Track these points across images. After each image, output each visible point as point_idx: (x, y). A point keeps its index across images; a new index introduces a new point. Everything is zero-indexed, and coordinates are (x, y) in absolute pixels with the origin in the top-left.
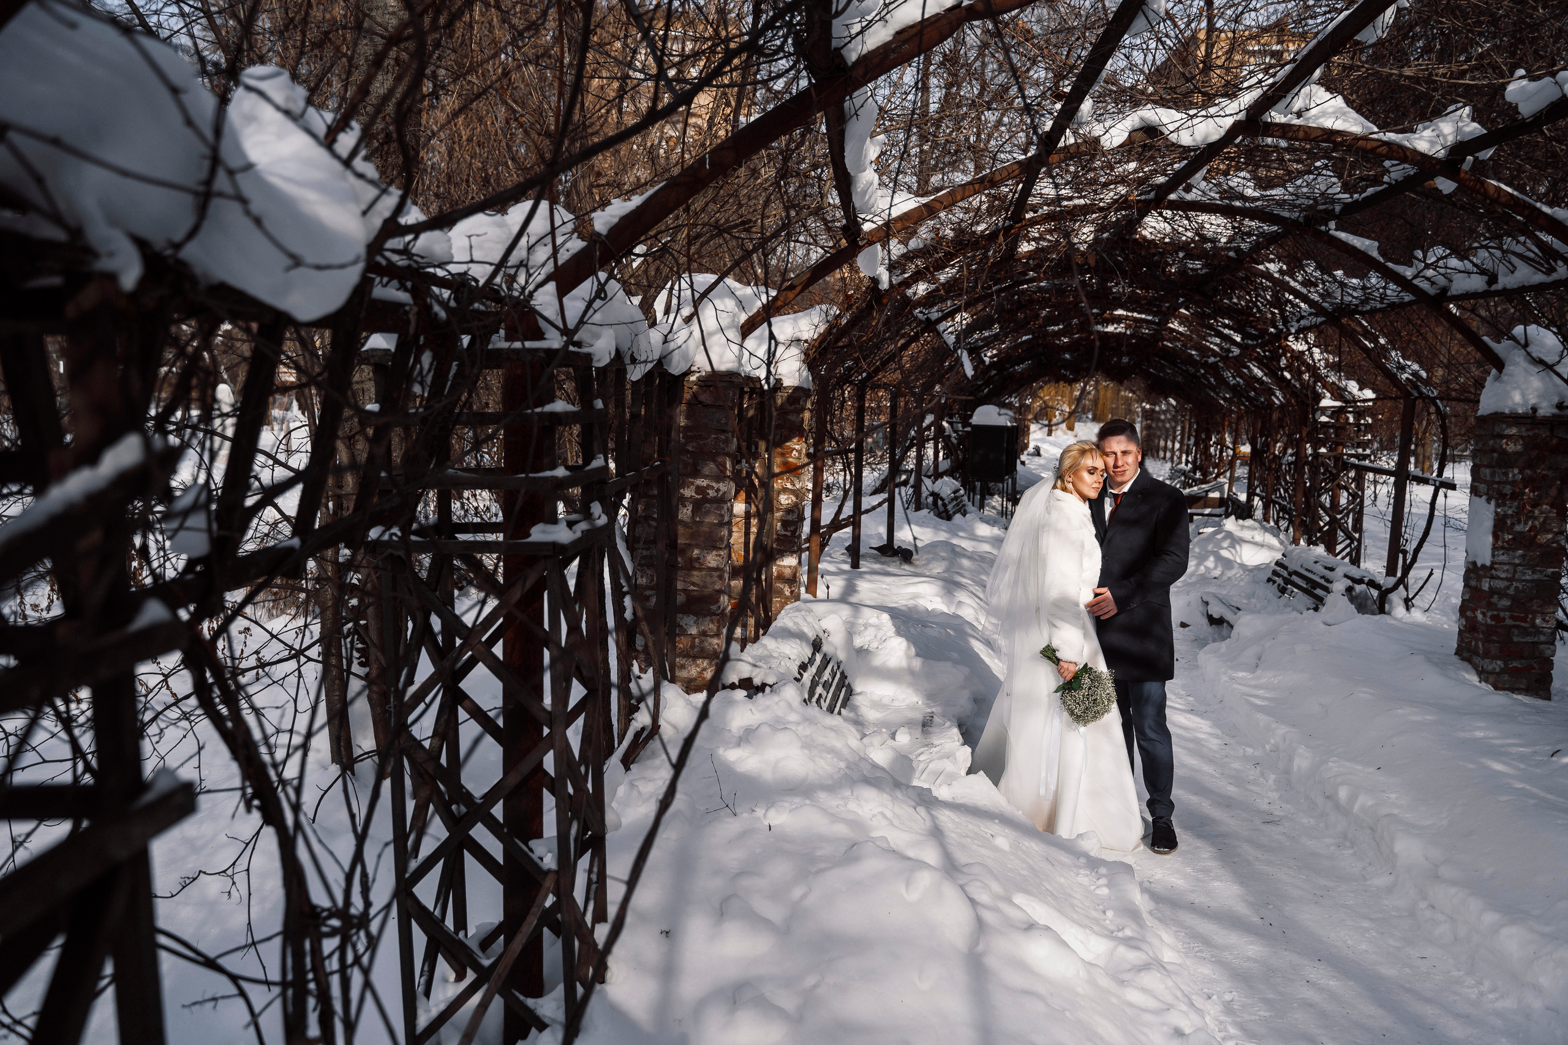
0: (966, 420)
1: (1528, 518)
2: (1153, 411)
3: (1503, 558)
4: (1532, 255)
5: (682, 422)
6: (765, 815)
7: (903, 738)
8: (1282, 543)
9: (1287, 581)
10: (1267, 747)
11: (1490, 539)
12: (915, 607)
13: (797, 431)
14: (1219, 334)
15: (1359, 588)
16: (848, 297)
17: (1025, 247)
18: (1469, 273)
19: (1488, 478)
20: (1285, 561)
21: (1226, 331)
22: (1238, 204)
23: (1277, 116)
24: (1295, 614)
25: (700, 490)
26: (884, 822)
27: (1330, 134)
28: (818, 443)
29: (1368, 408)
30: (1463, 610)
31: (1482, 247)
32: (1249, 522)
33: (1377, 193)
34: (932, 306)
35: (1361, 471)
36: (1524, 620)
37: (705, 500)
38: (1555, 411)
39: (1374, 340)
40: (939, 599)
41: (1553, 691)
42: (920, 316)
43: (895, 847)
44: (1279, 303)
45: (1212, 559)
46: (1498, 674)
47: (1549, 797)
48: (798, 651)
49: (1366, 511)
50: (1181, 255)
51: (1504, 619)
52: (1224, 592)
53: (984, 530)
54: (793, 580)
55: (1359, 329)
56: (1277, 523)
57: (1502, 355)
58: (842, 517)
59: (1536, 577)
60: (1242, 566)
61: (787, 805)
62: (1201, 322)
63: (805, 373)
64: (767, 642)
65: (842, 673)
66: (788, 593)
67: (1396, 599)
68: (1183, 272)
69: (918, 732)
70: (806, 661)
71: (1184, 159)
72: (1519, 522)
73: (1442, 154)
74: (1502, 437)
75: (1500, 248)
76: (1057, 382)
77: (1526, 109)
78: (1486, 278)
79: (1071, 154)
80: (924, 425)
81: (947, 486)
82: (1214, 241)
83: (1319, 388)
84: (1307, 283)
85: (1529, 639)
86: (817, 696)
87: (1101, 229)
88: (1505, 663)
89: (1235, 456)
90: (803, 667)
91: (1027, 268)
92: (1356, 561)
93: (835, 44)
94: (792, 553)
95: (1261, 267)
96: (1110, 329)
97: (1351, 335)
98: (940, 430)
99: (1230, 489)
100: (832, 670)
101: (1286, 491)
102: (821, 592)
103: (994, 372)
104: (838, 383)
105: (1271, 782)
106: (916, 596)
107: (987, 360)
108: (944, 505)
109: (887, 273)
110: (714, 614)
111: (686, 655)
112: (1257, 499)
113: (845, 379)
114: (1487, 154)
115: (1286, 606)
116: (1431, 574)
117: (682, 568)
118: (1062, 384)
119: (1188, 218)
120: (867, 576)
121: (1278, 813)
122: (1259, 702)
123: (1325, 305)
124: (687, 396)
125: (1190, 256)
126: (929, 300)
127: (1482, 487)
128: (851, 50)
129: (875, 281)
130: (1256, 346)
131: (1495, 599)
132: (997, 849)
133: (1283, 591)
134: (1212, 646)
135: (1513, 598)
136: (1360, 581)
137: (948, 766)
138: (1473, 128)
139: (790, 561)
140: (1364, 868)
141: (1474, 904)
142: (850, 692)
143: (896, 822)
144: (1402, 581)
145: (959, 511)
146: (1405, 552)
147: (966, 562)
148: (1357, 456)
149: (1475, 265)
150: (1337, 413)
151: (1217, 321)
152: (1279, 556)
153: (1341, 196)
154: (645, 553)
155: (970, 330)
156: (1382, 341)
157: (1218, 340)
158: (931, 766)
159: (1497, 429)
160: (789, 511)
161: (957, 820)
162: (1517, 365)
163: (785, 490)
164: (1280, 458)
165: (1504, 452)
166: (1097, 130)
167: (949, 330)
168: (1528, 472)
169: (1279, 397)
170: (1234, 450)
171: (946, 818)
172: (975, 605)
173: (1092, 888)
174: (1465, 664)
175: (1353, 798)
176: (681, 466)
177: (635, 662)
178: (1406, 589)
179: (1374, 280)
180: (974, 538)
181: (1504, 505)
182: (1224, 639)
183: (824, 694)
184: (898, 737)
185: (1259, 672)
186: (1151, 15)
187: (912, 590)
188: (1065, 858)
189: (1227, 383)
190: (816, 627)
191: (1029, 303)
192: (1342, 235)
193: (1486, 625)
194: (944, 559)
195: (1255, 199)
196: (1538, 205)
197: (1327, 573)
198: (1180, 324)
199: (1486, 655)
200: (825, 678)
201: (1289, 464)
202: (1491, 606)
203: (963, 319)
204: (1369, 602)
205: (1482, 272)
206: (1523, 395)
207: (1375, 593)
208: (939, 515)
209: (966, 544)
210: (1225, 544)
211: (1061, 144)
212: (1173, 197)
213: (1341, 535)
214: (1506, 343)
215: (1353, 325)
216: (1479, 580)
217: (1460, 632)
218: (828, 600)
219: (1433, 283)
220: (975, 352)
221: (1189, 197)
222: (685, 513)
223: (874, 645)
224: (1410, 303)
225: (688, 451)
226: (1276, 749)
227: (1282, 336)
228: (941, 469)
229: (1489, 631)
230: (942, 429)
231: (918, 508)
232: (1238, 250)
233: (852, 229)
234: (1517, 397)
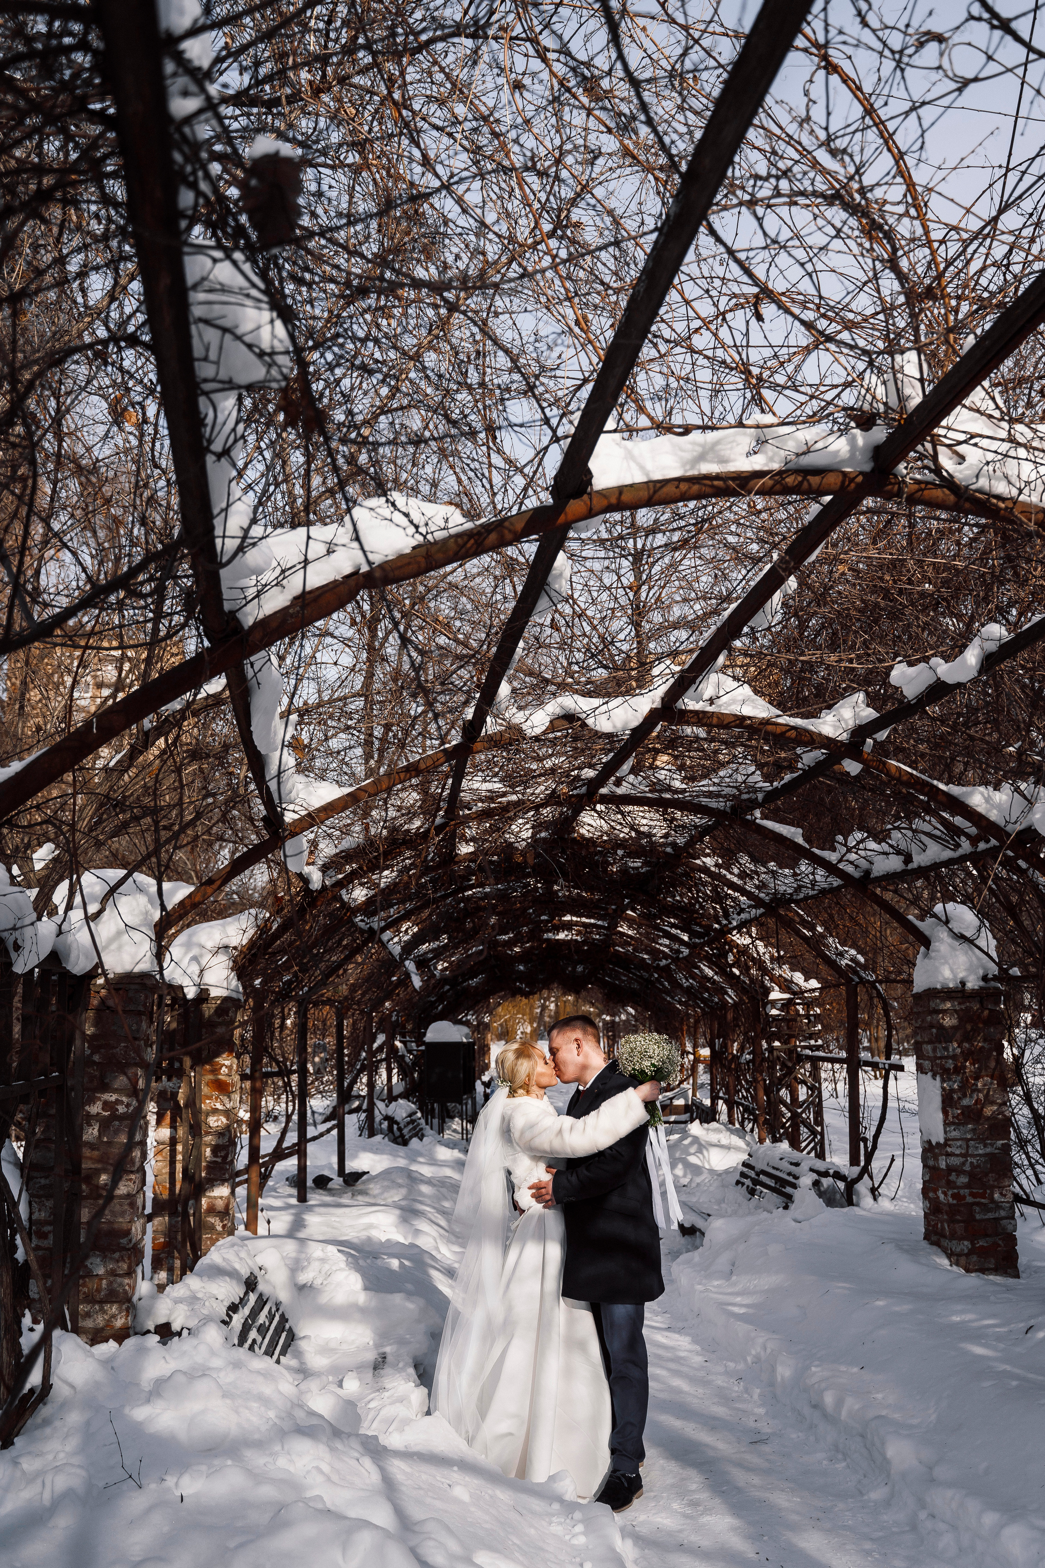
0: (419, 1038)
1: (973, 1091)
2: (613, 1022)
3: (955, 1134)
4: (938, 833)
5: (90, 1030)
6: (177, 1484)
7: (352, 1385)
8: (748, 1144)
9: (756, 1182)
10: (749, 1359)
11: (940, 1116)
12: (369, 1239)
13: (226, 1045)
14: (668, 935)
15: (826, 1182)
16: (278, 900)
17: (465, 849)
18: (886, 854)
19: (931, 1054)
20: (752, 1162)
21: (674, 931)
22: (668, 796)
23: (689, 703)
24: (765, 1215)
25: (106, 1105)
26: (320, 1479)
27: (740, 720)
28: (256, 1062)
29: (816, 999)
30: (925, 1192)
31: (895, 828)
32: (714, 1125)
33: (794, 780)
34: (374, 913)
35: (815, 1061)
36: (983, 1196)
37: (114, 1116)
38: (982, 983)
39: (812, 928)
40: (394, 1229)
41: (1021, 1269)
42: (362, 925)
43: (332, 1508)
44: (719, 898)
45: (680, 1166)
46: (967, 1255)
47: (1031, 1376)
48: (230, 1291)
49: (824, 1104)
50: (620, 852)
51: (964, 1197)
52: (694, 1200)
53: (444, 1153)
54: (225, 1213)
55: (797, 919)
56: (742, 1124)
57: (927, 933)
58: (285, 1145)
59: (988, 1150)
60: (712, 1171)
61: (204, 1468)
62: (648, 921)
63: (234, 983)
64: (192, 1282)
65: (282, 1316)
66: (219, 1228)
67: (863, 1187)
68: (624, 871)
69: (369, 1375)
70: (237, 1301)
71: (610, 751)
72: (965, 1096)
73: (844, 737)
74: (938, 1012)
75: (911, 829)
76: (513, 995)
77: (911, 692)
78: (902, 858)
79: (495, 742)
80: (375, 1045)
81: (402, 1109)
82: (649, 835)
83: (767, 983)
84: (743, 875)
85: (990, 1215)
86: (249, 1342)
87: (537, 827)
88: (972, 1243)
89: (697, 1060)
90: (233, 1308)
91: (470, 872)
92: (821, 1156)
93: (227, 606)
94: (223, 1181)
95: (698, 862)
96: (561, 936)
97: (788, 924)
98: (393, 1050)
99: (694, 1095)
100: (270, 1311)
101: (747, 1091)
102: (262, 1229)
103: (447, 987)
104: (277, 1000)
105: (756, 1397)
106: (370, 1226)
107: (437, 973)
108: (400, 1129)
109: (320, 874)
110: (124, 1249)
111: (90, 1299)
112: (720, 1102)
113: (284, 996)
114: (882, 735)
115: (757, 1207)
116: (893, 1160)
117: (86, 1198)
118: (518, 998)
119: (622, 813)
120: (317, 1209)
121: (767, 1430)
122: (736, 1310)
123: (762, 895)
124: (95, 1002)
125: (631, 855)
126: (369, 907)
127: (927, 1064)
128: (246, 615)
129: (304, 879)
130: (703, 945)
131: (953, 1177)
132: (457, 1501)
133: (752, 1192)
134: (684, 1257)
135: (971, 1175)
136: (825, 1174)
137: (400, 1410)
138: (869, 714)
139: (222, 1191)
140: (859, 1482)
141: (973, 1505)
142: (292, 1337)
143: (335, 1478)
144: (866, 1170)
145: (416, 1135)
146: (865, 1140)
147: (425, 1189)
148: (810, 1048)
149: (891, 846)
150: (787, 1005)
151: (663, 921)
152: (746, 1157)
153: (761, 784)
154: (43, 1181)
155: (417, 940)
156: (820, 929)
157: (667, 942)
158: (382, 1413)
159: (932, 1005)
160: (220, 1134)
161: (408, 1470)
162: (942, 942)
163: (215, 1111)
164: (738, 1058)
165: (941, 1027)
166: (518, 717)
167: (395, 943)
168: (966, 1045)
169: (731, 997)
170: (694, 1054)
171: (399, 1468)
172: (435, 1234)
173: (567, 1537)
174: (935, 1248)
175: (840, 1403)
176: (86, 1080)
177: (27, 1312)
178: (871, 1178)
179: (804, 867)
180: (433, 1162)
181: (950, 1080)
182: (697, 1248)
183: (259, 1339)
184: (345, 1384)
185: (734, 1278)
186: (553, 594)
187: (366, 1220)
188: (536, 1504)
189: (681, 986)
190: (250, 1263)
191: (475, 909)
192: (769, 824)
193: (950, 1205)
194: (400, 1186)
195: (684, 791)
196: (935, 782)
197: (793, 1169)
198: (629, 927)
199: (953, 1236)
200: (261, 1321)
201: (748, 1062)
202: (950, 1184)
203: (409, 929)
204: (838, 1196)
205: (898, 852)
206: (952, 970)
207: (841, 1185)
208: (395, 1141)
209: (426, 1171)
210: (693, 1150)
211: (483, 733)
212: (604, 791)
213: (803, 1130)
214: (929, 921)
215: (791, 915)
216: (936, 1159)
217: (926, 1216)
218: (269, 1236)
219: (857, 867)
220: (422, 964)
221: (620, 791)
222: (92, 1133)
223: (317, 1282)
224: (839, 887)
225: (94, 1062)
226: (757, 1360)
227: (726, 931)
228: (396, 1091)
229: (953, 1211)
230: (394, 1049)
231: (372, 1134)
232: (674, 845)
233: (274, 819)
234: (947, 973)
